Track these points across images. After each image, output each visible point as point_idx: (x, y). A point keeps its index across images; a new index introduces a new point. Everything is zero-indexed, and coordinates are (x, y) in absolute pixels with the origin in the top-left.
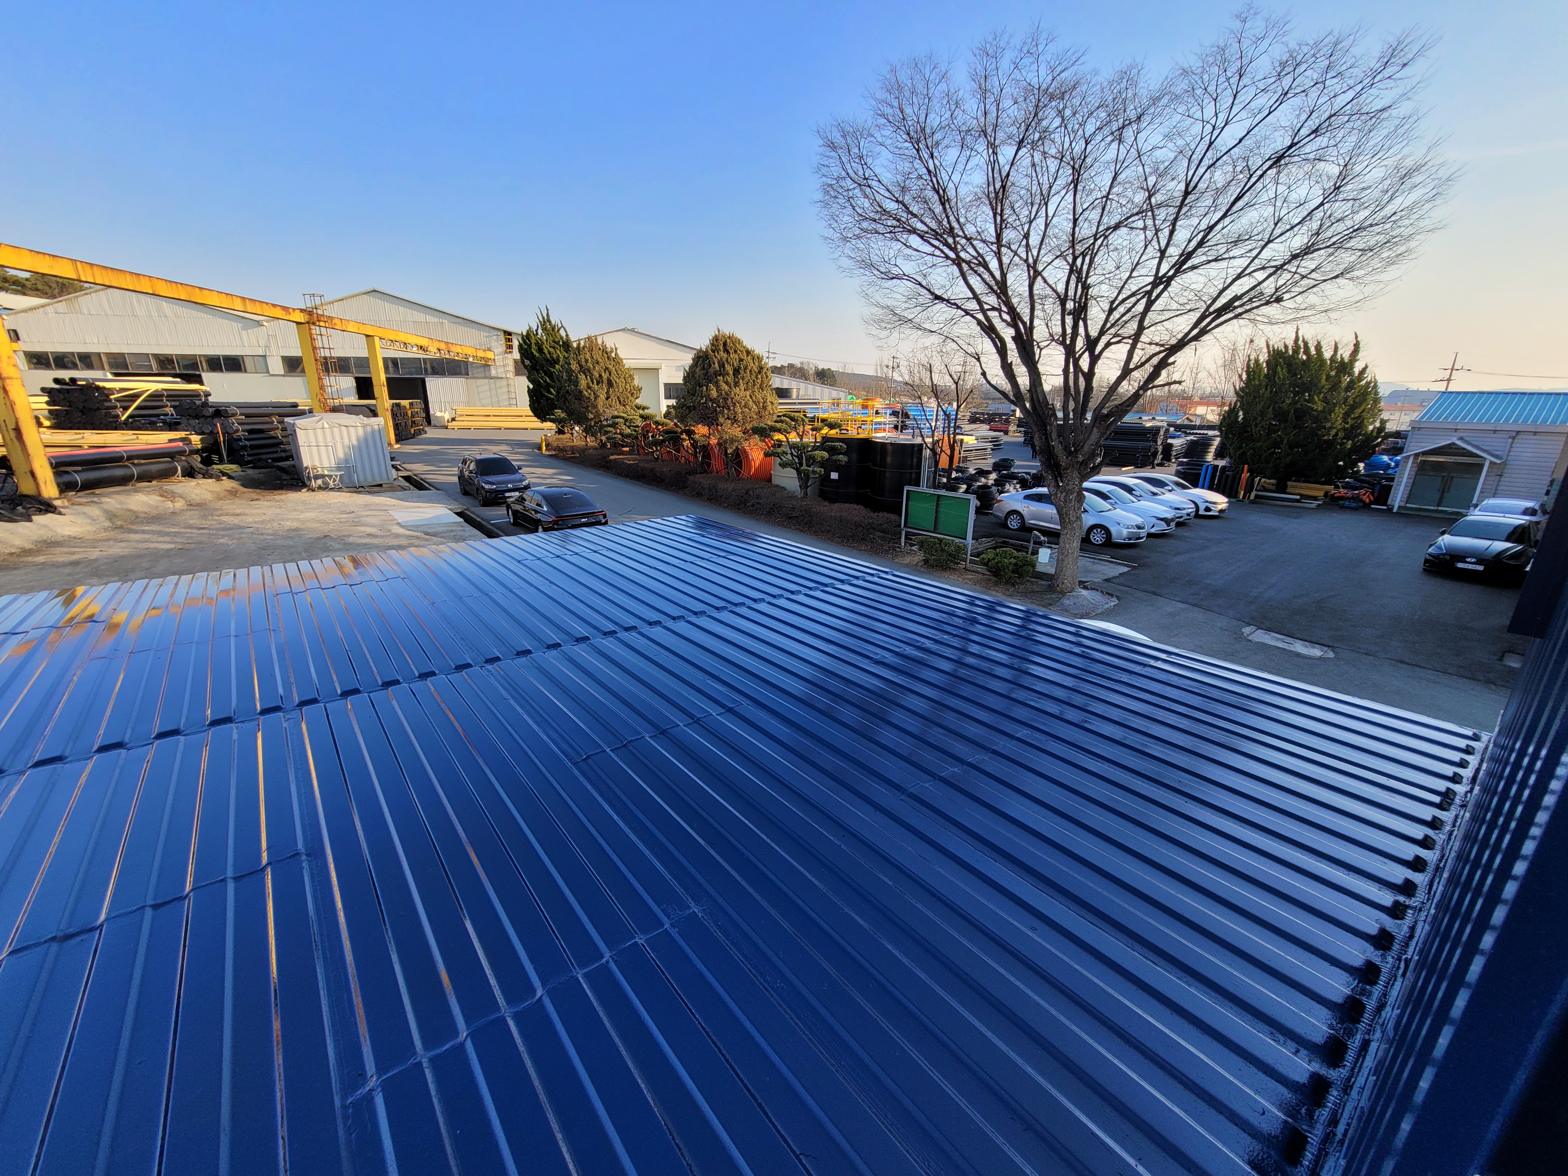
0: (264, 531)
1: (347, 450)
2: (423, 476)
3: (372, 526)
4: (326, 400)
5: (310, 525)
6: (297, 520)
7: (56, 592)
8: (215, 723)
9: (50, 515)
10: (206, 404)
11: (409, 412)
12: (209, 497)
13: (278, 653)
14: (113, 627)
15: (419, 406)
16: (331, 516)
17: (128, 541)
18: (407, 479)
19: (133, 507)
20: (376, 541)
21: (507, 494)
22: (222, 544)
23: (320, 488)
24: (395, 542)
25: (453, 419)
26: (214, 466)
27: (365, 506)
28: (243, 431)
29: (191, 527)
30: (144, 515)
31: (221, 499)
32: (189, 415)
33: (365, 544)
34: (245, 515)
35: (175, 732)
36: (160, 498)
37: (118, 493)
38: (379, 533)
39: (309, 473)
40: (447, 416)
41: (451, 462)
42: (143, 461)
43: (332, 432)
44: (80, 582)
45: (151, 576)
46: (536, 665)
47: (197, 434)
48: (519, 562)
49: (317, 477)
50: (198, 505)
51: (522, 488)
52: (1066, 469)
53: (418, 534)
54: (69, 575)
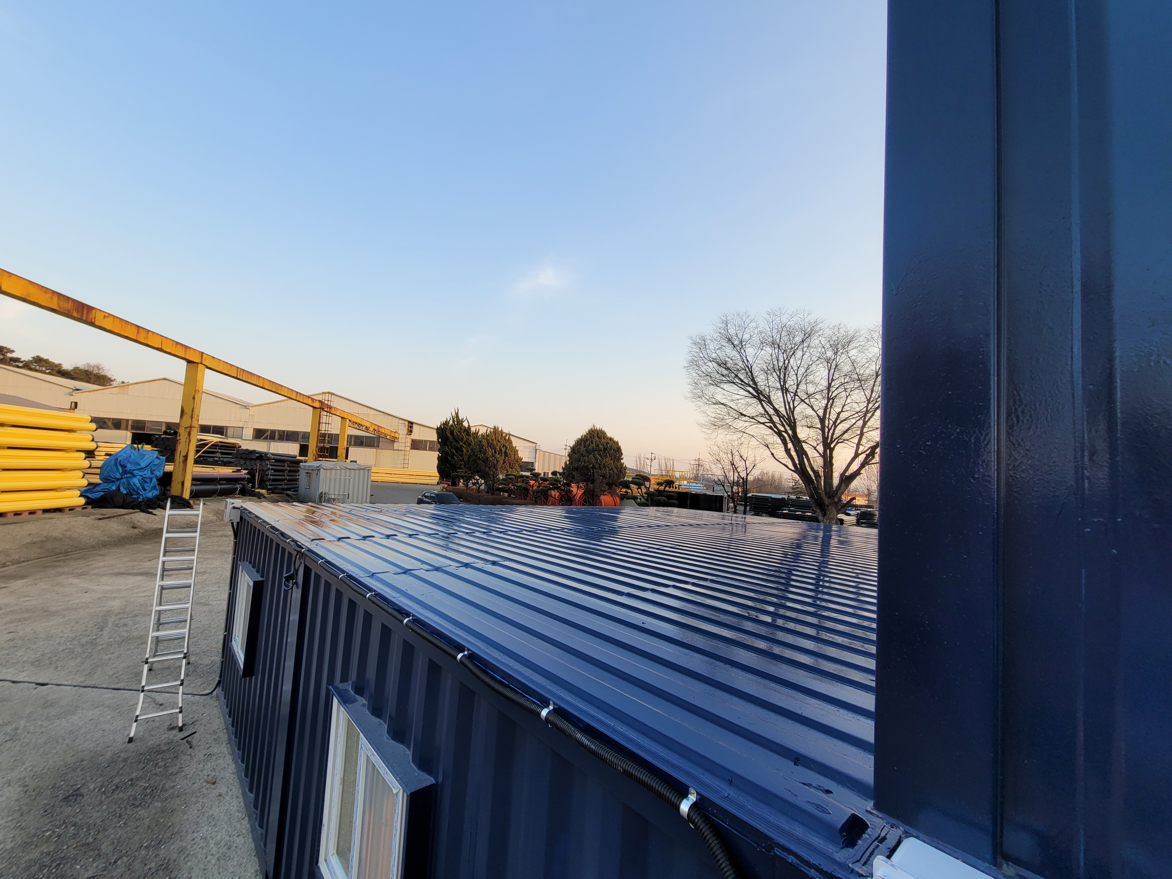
10: (253, 452)
28: (272, 469)
32: (241, 458)
39: (322, 496)
43: (341, 472)
52: (828, 506)
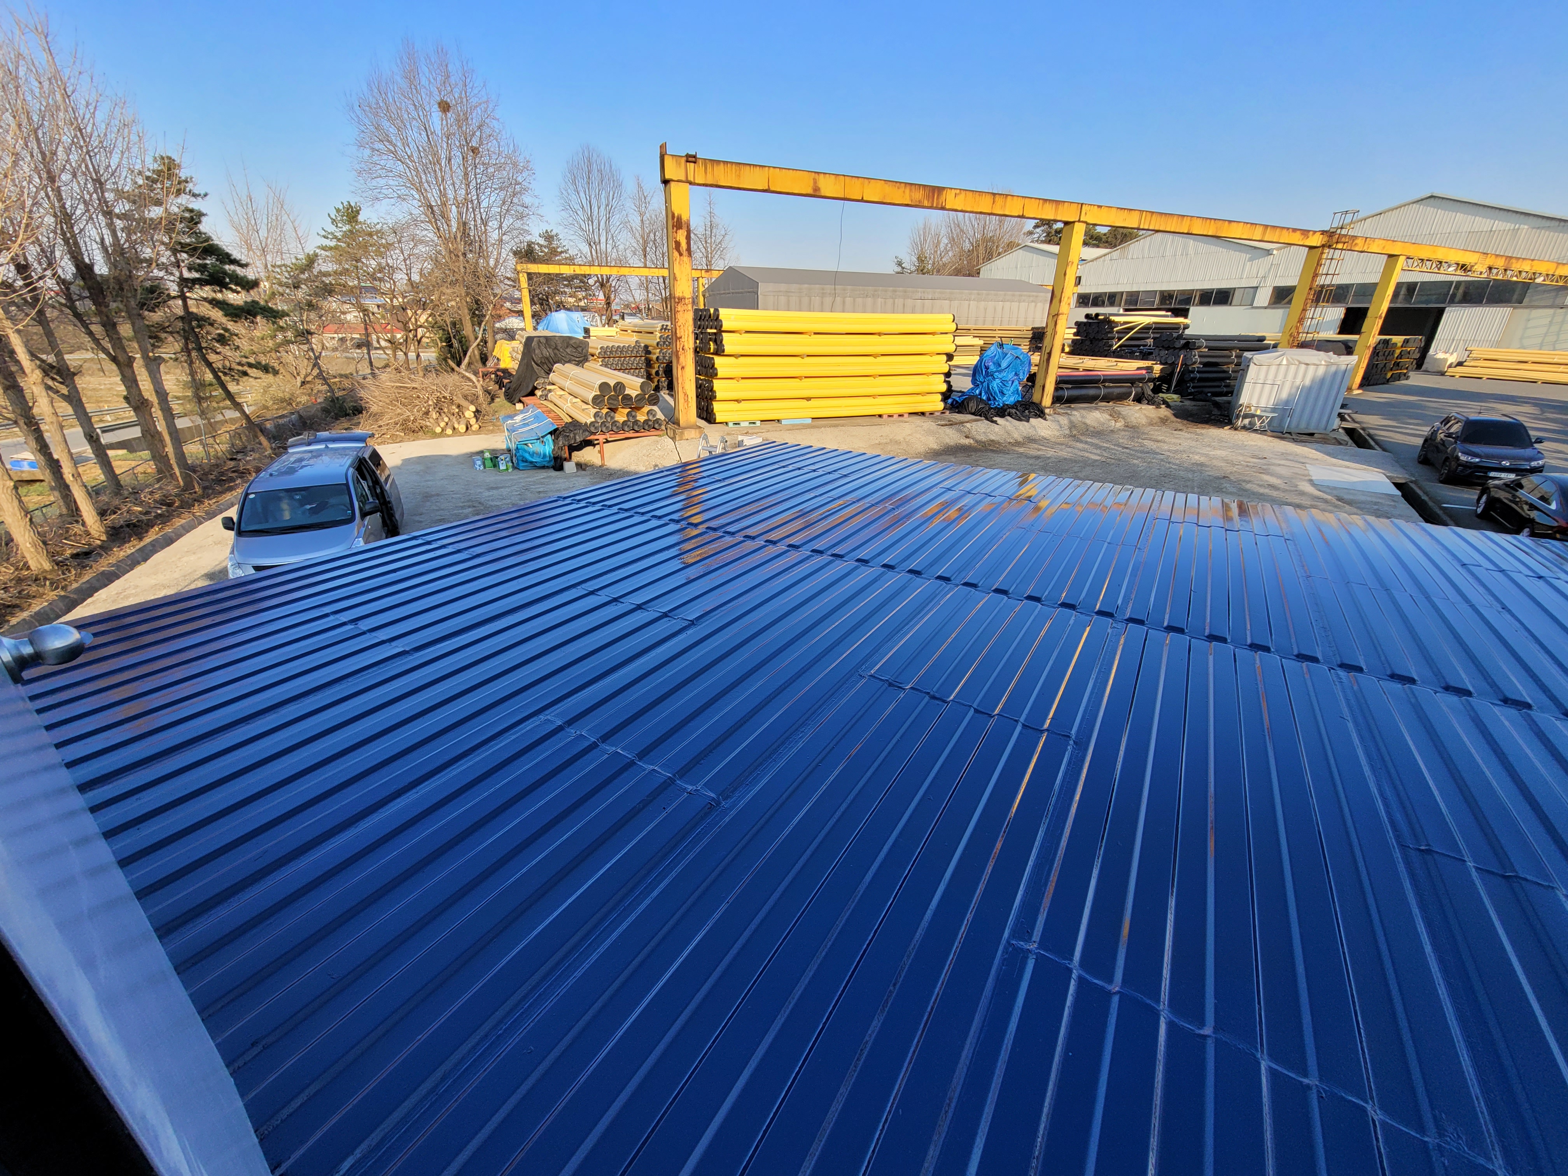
0: (1172, 460)
1: (1294, 390)
2: (1372, 432)
3: (1279, 476)
4: (1298, 333)
5: (1215, 463)
6: (1207, 455)
7: (1020, 474)
8: (1064, 605)
9: (1040, 419)
10: (1180, 337)
11: (1398, 352)
12: (1144, 421)
13: (1133, 570)
14: (1037, 509)
15: (1417, 344)
16: (1241, 458)
17: (1074, 448)
18: (1350, 432)
19: (1088, 422)
20: (1275, 494)
21: (1492, 474)
22: (1134, 465)
23: (1244, 428)
24: (1297, 500)
25: (1460, 364)
26: (1161, 395)
27: (1283, 454)
28: (1200, 363)
29: (1118, 445)
30: (1092, 429)
31: (1152, 425)
32: (1163, 347)
33: (1262, 494)
34: (1164, 442)
35: (1037, 599)
36: (1108, 417)
37: (1084, 408)
38: (1283, 486)
39: (1241, 411)
40: (1452, 359)
41: (1424, 419)
42: (1111, 385)
43: (1287, 370)
44: (1033, 471)
45: (1077, 478)
46: (1413, 700)
47: (1161, 364)
48: (1464, 565)
49: (1245, 416)
50: (1133, 427)
51: (1526, 470)
53: (1329, 497)
54: (1031, 465)
